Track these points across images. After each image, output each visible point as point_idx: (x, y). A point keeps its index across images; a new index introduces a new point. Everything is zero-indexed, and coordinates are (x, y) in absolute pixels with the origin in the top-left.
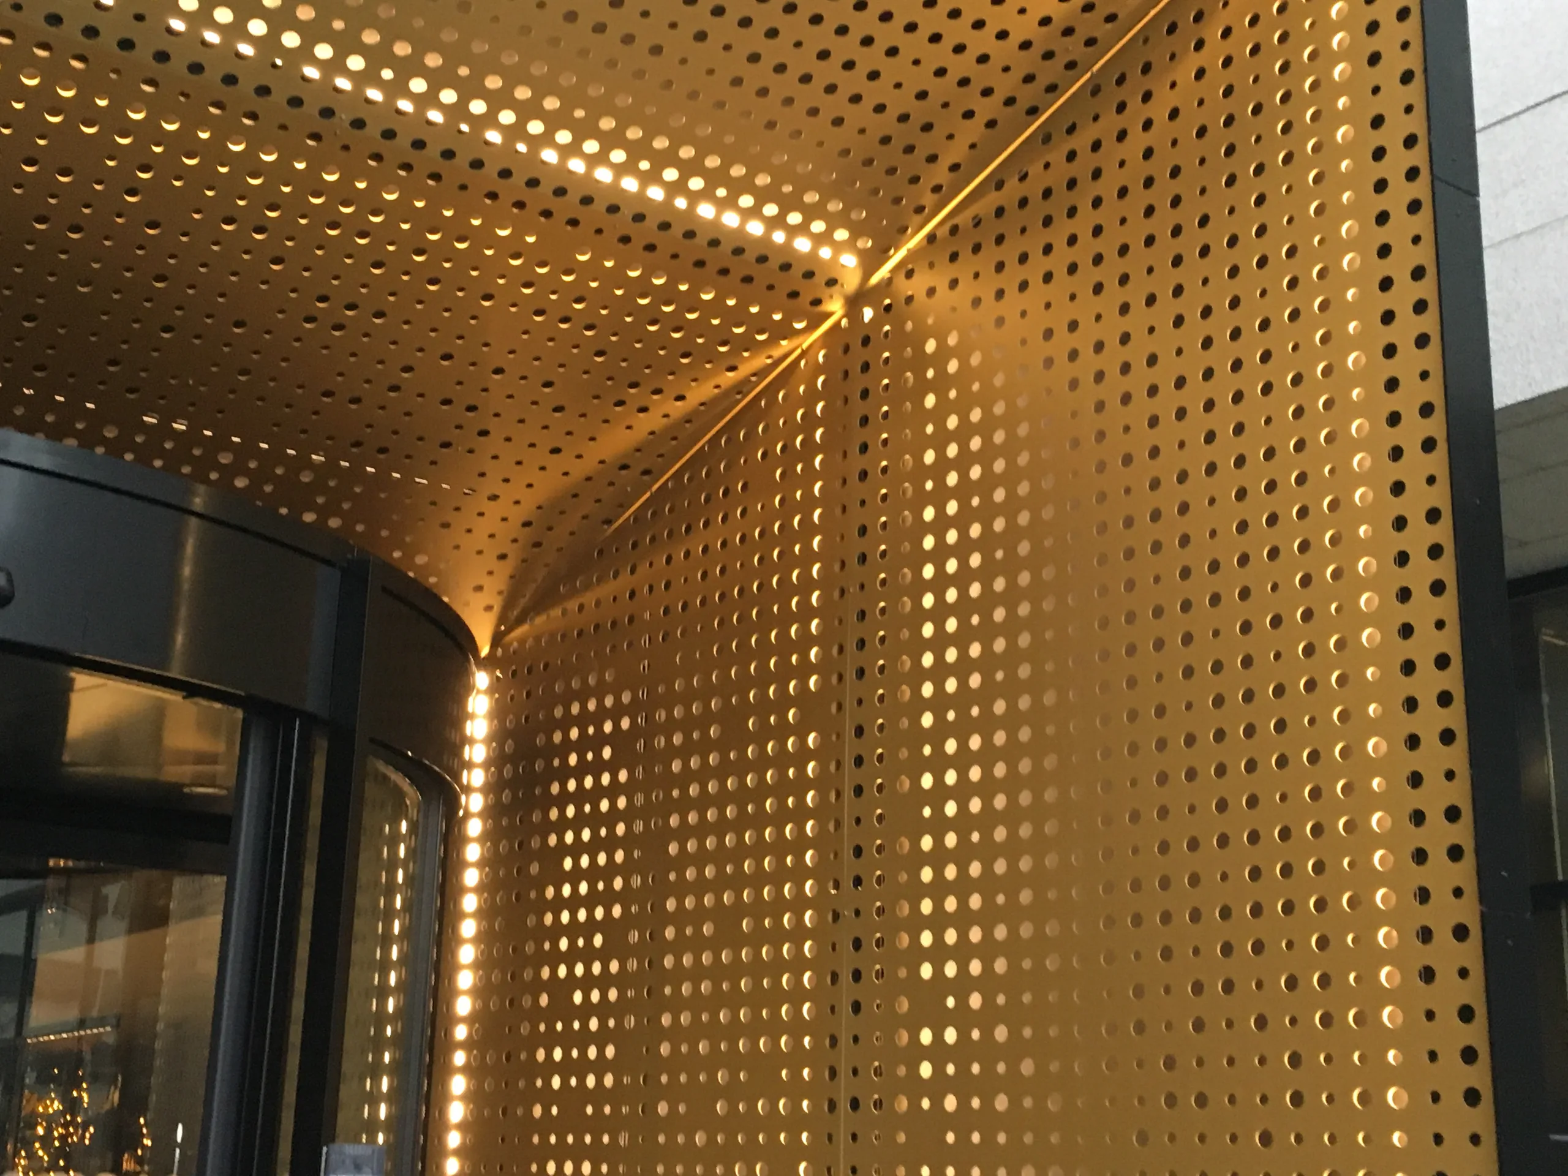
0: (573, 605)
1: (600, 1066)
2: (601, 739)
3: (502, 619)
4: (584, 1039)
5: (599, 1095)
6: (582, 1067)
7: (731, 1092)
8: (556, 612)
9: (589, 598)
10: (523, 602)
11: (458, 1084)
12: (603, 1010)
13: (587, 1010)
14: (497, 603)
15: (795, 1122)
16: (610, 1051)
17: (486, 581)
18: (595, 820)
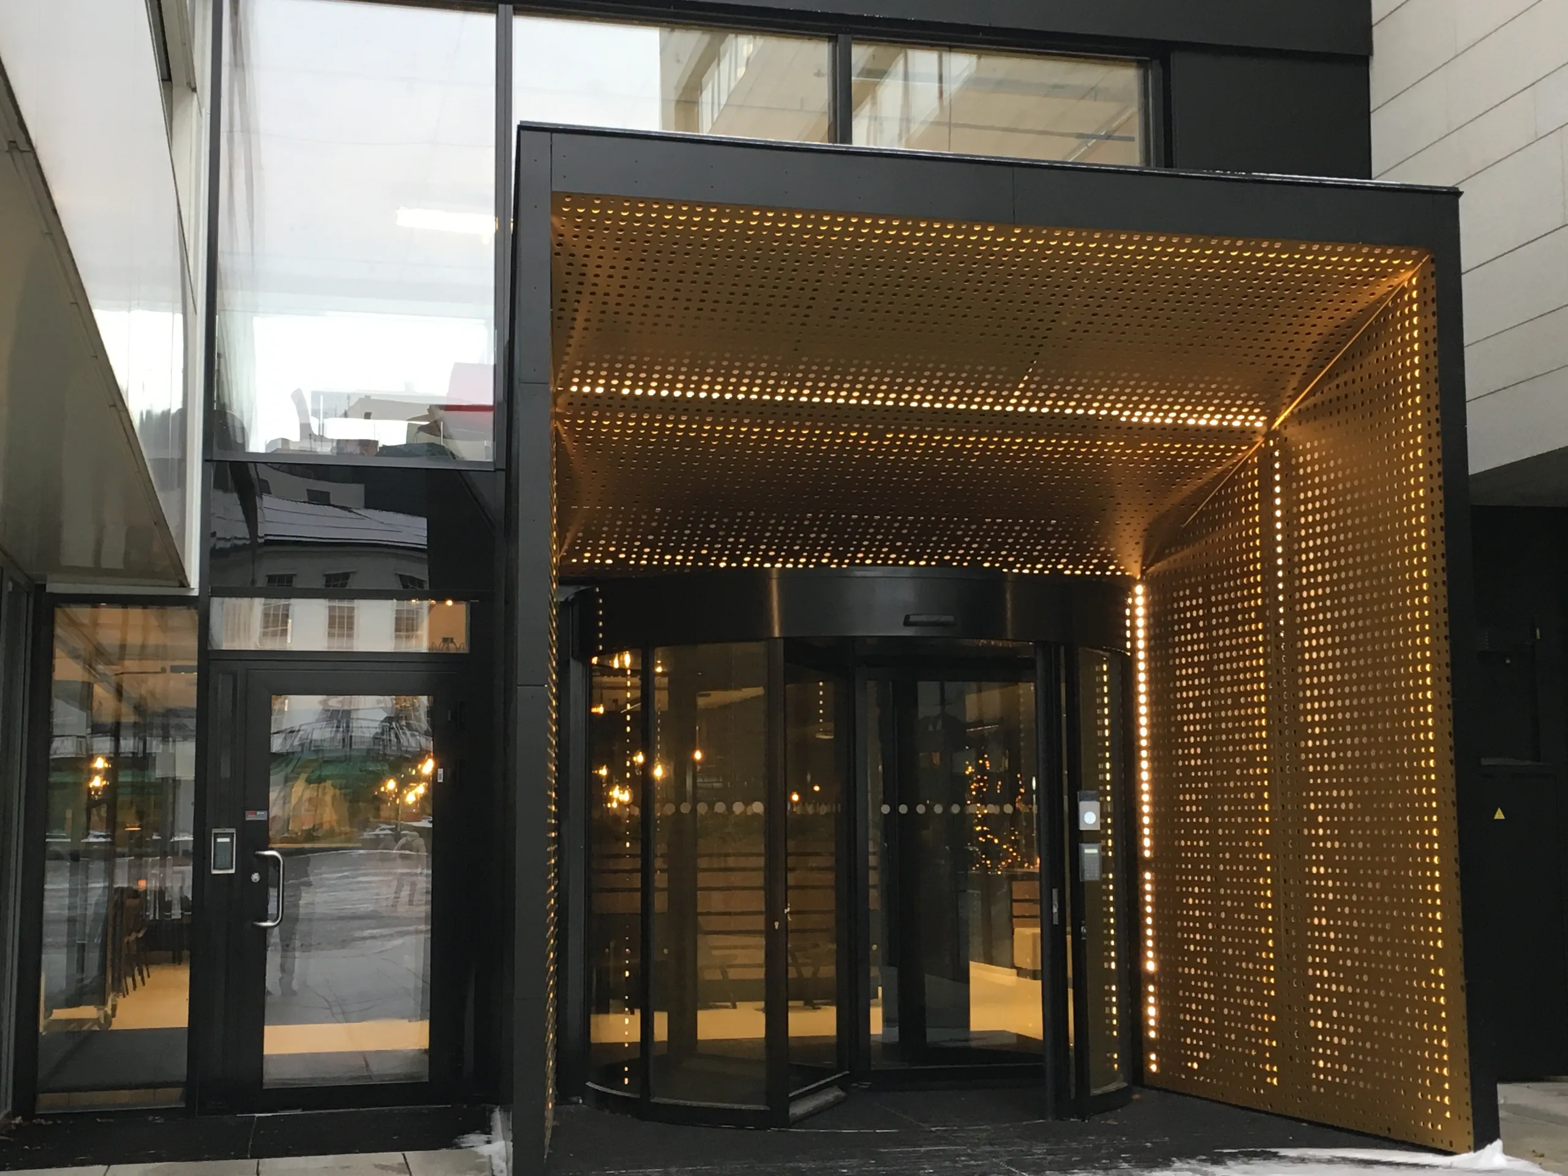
0: (1171, 559)
1: (1196, 756)
2: (1185, 621)
3: (1143, 564)
4: (1189, 746)
5: (1196, 768)
6: (1189, 757)
7: (1242, 766)
8: (1165, 562)
9: (1178, 556)
10: (1151, 557)
11: (1144, 765)
12: (1195, 734)
13: (1189, 734)
14: (1140, 560)
15: (1262, 777)
16: (1199, 751)
17: (1133, 552)
18: (1187, 655)
